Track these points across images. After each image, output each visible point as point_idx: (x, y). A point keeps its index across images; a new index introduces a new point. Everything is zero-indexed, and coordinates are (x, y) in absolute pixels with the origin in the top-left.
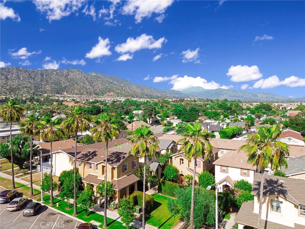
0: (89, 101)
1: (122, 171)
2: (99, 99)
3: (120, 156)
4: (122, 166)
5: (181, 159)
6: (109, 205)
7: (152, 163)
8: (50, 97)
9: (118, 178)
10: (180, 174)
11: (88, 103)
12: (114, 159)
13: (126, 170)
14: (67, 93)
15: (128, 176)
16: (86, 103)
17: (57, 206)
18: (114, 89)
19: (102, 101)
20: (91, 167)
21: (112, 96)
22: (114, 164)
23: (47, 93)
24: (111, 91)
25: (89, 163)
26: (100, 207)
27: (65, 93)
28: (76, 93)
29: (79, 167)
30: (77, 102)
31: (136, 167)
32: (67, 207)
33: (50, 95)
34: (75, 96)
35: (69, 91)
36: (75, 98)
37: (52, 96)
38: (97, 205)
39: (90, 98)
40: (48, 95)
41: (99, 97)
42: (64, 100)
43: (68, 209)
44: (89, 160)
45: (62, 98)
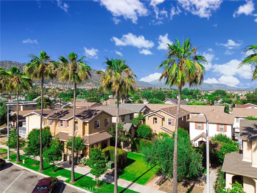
0: (71, 89)
1: (94, 128)
2: (80, 87)
3: (92, 113)
4: (94, 122)
5: (154, 118)
6: (79, 161)
7: (125, 123)
8: (38, 86)
9: (89, 134)
10: (153, 133)
11: (70, 90)
12: (86, 116)
13: (98, 126)
14: (52, 83)
15: (100, 133)
16: (69, 91)
17: (24, 163)
18: (92, 80)
19: (82, 89)
20: (62, 125)
21: (90, 85)
22: (85, 120)
23: (35, 83)
24: (90, 81)
25: (60, 120)
26: (70, 163)
27: (51, 83)
28: (60, 83)
29: (50, 126)
30: (61, 90)
31: (109, 125)
32: (34, 164)
33: (38, 84)
34: (59, 85)
35: (54, 81)
36: (59, 87)
37: (39, 85)
38: (67, 162)
39: (72, 87)
40: (36, 84)
41: (80, 86)
42: (49, 88)
43: (34, 166)
44: (61, 118)
45: (48, 86)
